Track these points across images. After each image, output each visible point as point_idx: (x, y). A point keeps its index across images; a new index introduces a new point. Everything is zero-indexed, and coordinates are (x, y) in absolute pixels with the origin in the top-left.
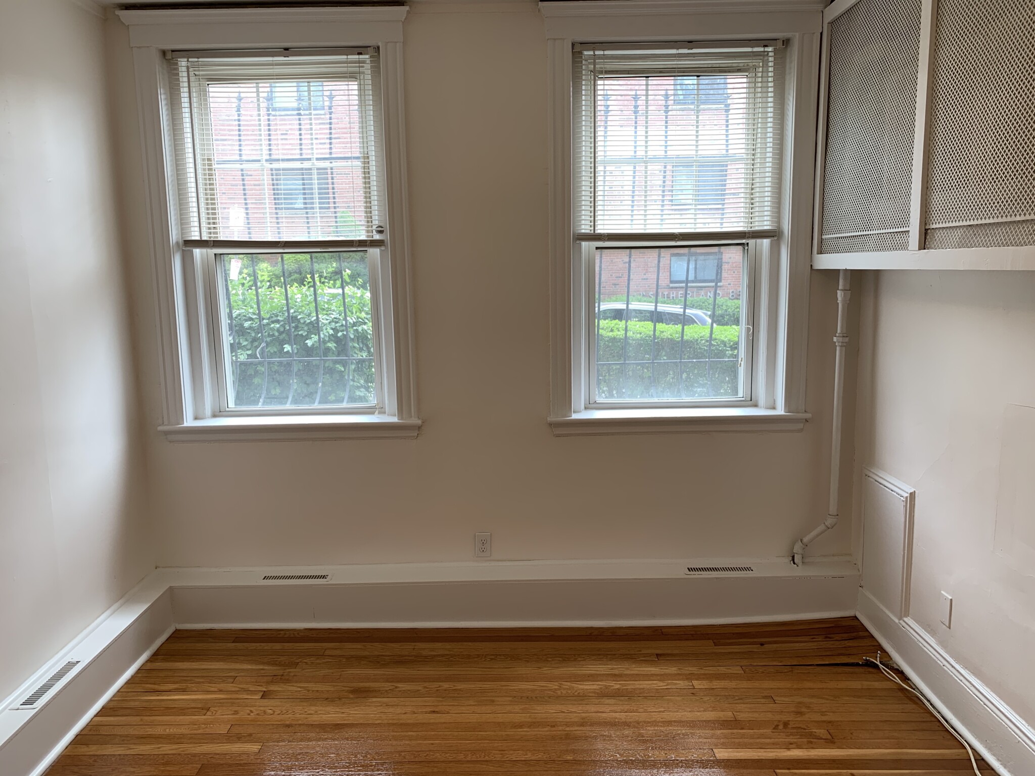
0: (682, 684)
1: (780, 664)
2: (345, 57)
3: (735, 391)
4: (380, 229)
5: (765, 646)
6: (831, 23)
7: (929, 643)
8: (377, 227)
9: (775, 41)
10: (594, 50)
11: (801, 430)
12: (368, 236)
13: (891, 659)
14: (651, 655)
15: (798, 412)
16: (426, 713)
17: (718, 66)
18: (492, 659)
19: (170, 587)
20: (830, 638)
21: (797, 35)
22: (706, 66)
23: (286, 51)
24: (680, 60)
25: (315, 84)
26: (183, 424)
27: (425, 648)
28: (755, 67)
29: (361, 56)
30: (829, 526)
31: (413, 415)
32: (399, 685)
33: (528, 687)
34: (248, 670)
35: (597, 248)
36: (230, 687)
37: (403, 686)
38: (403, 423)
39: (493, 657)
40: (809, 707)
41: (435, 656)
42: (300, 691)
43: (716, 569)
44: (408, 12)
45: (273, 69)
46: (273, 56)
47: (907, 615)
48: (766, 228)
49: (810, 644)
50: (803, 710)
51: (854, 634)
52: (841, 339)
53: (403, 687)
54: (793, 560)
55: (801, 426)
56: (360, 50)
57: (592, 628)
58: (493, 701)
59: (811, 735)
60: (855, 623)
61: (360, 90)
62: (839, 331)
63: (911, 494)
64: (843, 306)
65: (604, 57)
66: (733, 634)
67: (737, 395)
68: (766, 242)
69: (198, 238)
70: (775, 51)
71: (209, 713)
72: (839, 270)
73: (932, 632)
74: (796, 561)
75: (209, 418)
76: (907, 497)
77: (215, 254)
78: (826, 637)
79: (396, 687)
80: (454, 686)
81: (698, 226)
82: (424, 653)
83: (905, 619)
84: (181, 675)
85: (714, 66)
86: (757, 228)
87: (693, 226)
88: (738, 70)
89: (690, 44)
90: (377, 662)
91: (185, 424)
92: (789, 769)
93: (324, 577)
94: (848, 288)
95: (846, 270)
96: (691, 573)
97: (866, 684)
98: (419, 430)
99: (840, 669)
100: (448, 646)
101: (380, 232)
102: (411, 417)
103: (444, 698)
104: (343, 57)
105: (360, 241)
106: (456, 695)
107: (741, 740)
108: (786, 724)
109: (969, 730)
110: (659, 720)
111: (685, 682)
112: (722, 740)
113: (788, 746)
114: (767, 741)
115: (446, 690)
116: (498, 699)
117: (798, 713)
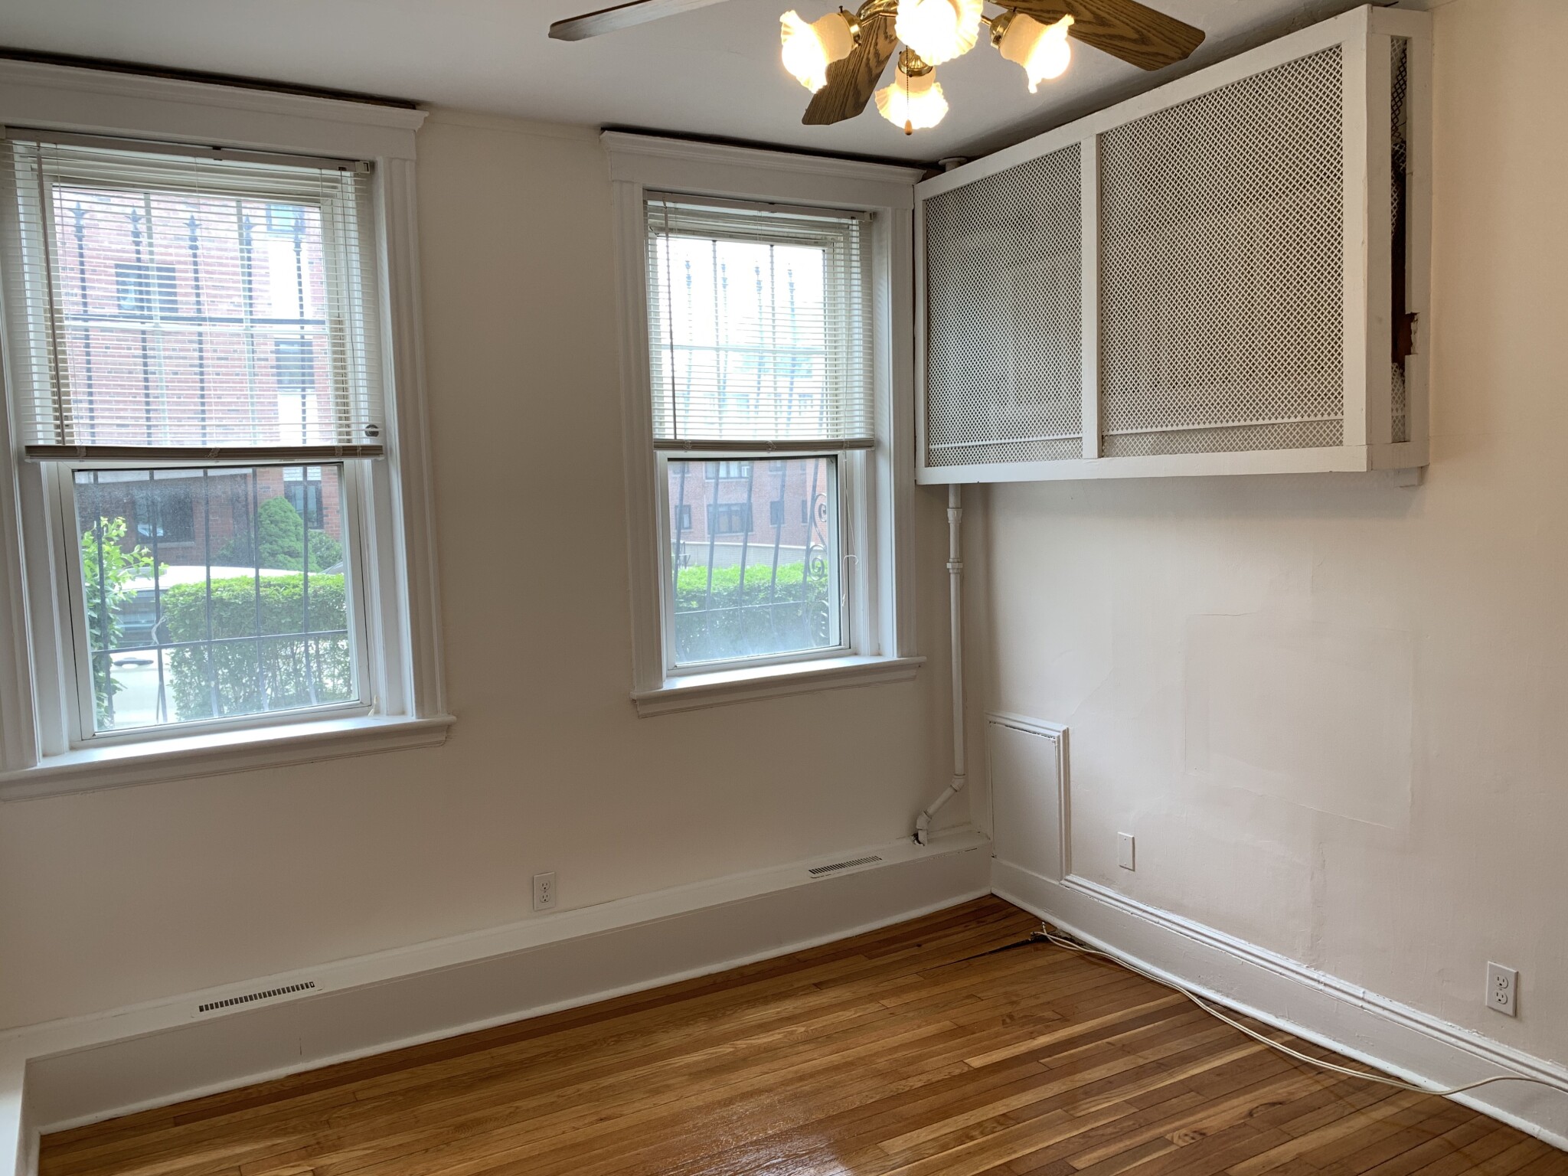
0: (873, 1007)
1: (953, 961)
2: (317, 171)
3: (826, 640)
4: (374, 430)
5: (923, 946)
6: (927, 202)
7: (1108, 895)
8: (368, 427)
9: (862, 214)
10: (664, 200)
11: (914, 678)
12: (340, 441)
13: (1056, 929)
14: (808, 986)
15: (911, 656)
16: (592, 1124)
17: (794, 235)
18: (616, 1041)
19: (27, 1060)
20: (983, 922)
21: (889, 209)
22: (781, 234)
23: (217, 150)
24: (755, 224)
26: (35, 766)
27: (511, 1052)
28: (833, 242)
29: (343, 174)
30: (957, 788)
32: (518, 1104)
33: (695, 1059)
34: (249, 1153)
35: (670, 459)
37: (524, 1104)
38: (423, 722)
39: (615, 1039)
40: (1017, 995)
41: (533, 1058)
42: (371, 1154)
43: (841, 866)
44: (426, 121)
45: (198, 176)
46: (195, 157)
47: (1068, 873)
48: (858, 436)
49: (967, 933)
50: (1015, 999)
51: (1004, 912)
53: (527, 1105)
54: (917, 839)
55: (912, 673)
56: (343, 164)
57: (709, 976)
58: (668, 1086)
59: (1042, 1020)
60: (997, 901)
61: (323, 220)
62: (952, 555)
63: (1064, 732)
64: (956, 526)
65: (677, 211)
66: (879, 942)
67: (829, 643)
68: (859, 454)
70: (860, 225)
72: (949, 485)
73: (1108, 881)
74: (920, 839)
75: (65, 751)
76: (1059, 737)
77: (72, 470)
78: (979, 922)
79: (517, 1108)
80: (598, 1084)
81: (780, 432)
82: (512, 1059)
83: (1068, 878)
85: (790, 235)
86: (843, 435)
87: (773, 433)
88: (816, 242)
89: (772, 205)
91: (39, 766)
92: (1050, 1056)
93: (307, 986)
94: (959, 506)
95: (956, 485)
96: (817, 875)
98: (447, 732)
99: (1014, 952)
101: (374, 434)
102: (437, 712)
103: (598, 1101)
104: (314, 172)
105: (343, 447)
106: (611, 1093)
107: (983, 1044)
108: (1011, 1017)
109: (1175, 973)
110: (881, 1049)
111: (873, 1004)
112: (965, 1050)
113: (1032, 1036)
114: (1007, 1037)
115: (591, 1092)
116: (671, 1082)
117: (1013, 1003)
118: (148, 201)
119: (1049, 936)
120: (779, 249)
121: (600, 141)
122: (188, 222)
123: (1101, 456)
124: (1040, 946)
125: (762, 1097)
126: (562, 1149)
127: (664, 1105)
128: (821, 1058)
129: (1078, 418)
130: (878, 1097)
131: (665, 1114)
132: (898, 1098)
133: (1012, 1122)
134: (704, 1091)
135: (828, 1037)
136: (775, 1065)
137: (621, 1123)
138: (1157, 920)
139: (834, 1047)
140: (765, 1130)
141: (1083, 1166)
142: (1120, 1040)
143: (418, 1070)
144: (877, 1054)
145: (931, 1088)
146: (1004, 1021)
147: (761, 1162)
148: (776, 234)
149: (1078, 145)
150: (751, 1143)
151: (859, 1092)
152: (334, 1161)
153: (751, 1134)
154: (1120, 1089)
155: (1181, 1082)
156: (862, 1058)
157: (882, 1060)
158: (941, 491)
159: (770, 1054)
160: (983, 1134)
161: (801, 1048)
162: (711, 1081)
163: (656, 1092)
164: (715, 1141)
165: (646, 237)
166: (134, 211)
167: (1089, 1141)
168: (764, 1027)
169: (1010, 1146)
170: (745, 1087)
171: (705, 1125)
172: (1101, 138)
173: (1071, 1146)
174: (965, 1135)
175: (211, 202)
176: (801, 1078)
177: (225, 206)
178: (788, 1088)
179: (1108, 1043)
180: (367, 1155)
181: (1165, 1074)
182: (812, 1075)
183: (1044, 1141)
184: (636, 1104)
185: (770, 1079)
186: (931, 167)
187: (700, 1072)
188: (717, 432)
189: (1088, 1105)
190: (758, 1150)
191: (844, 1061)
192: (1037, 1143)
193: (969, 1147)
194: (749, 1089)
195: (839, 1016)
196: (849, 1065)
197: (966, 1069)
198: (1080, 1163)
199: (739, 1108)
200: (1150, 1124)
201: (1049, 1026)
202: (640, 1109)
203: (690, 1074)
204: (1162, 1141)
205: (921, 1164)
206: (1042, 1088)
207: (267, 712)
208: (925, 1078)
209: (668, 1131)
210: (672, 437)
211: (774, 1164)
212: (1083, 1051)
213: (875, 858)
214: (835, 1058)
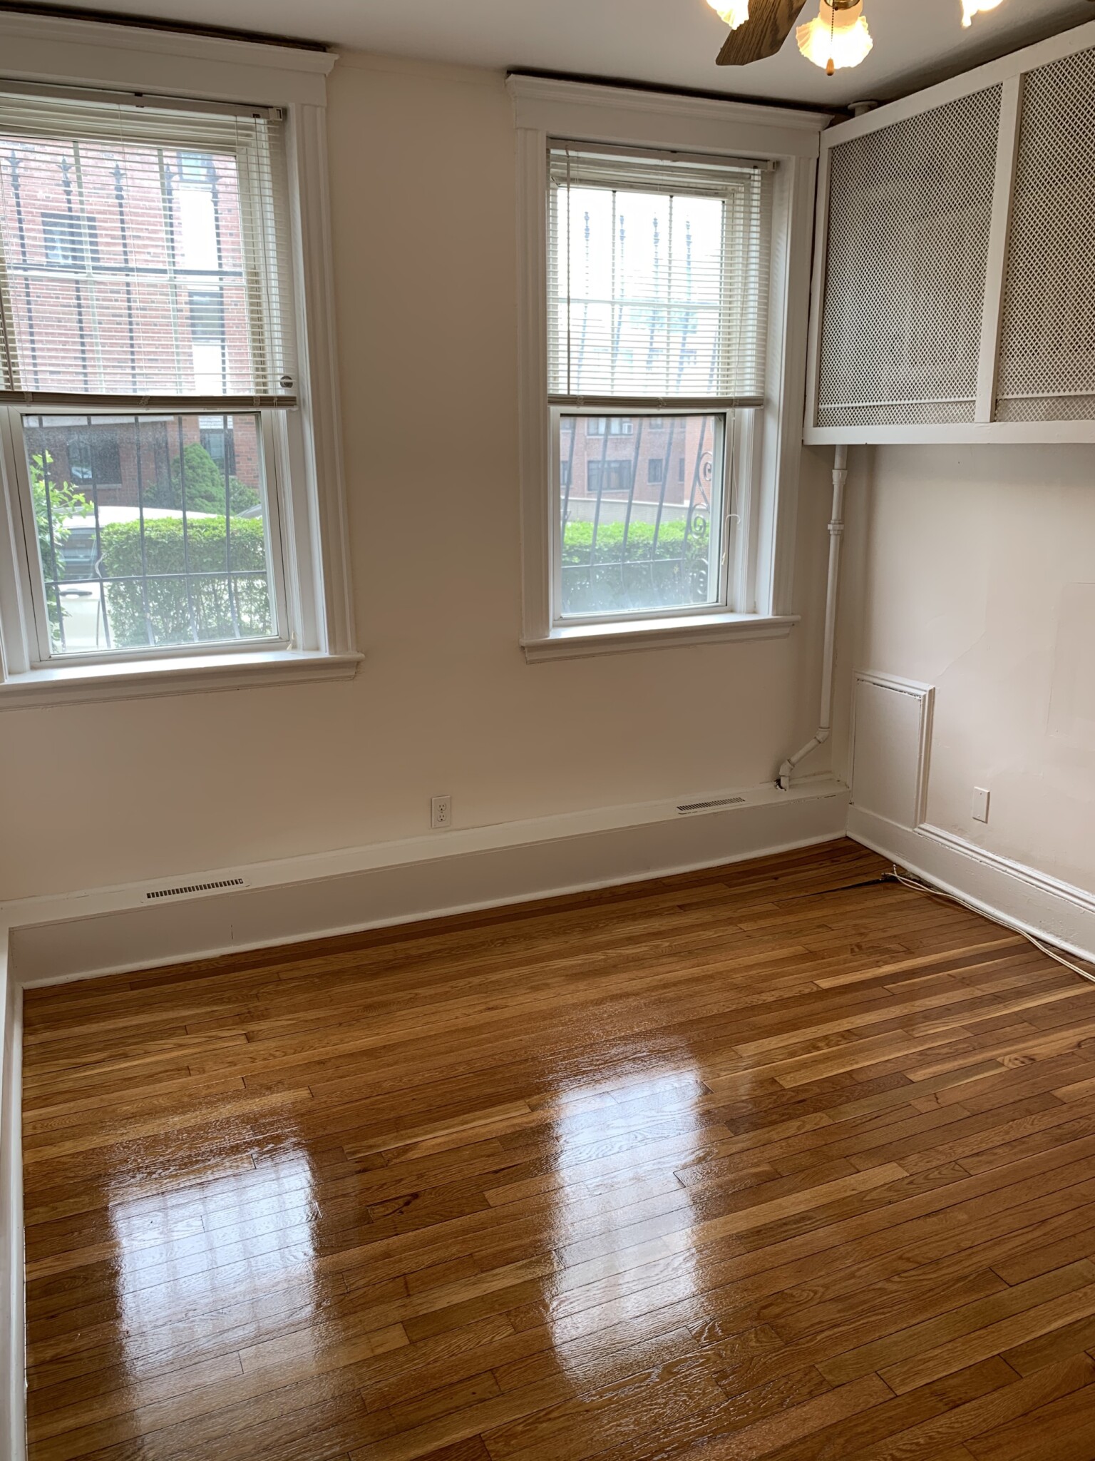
0: (731, 929)
1: (807, 894)
2: (233, 118)
3: (704, 598)
4: (289, 381)
5: (780, 879)
6: (832, 149)
7: (959, 844)
8: (283, 378)
9: (765, 163)
10: (567, 149)
11: (787, 635)
12: (257, 391)
13: (906, 870)
14: (672, 908)
15: (786, 615)
16: (481, 1012)
17: (694, 185)
18: (502, 943)
19: (10, 929)
20: (837, 861)
21: (793, 158)
22: (682, 184)
23: (140, 96)
24: (657, 174)
27: (408, 948)
28: (734, 193)
29: (259, 120)
30: (821, 740)
31: (350, 644)
32: (417, 991)
35: (562, 415)
36: (189, 1039)
37: (422, 991)
38: (336, 658)
39: (501, 941)
40: (866, 928)
41: (429, 953)
43: (707, 805)
45: (121, 123)
46: (118, 103)
47: (923, 821)
48: (747, 394)
49: (822, 870)
50: (863, 931)
51: (857, 854)
52: (838, 527)
53: (425, 992)
54: (779, 784)
55: (787, 630)
56: (257, 110)
57: (584, 893)
58: (547, 985)
59: (888, 951)
60: (849, 843)
61: (239, 170)
62: (834, 517)
63: (930, 691)
64: (840, 487)
65: (579, 160)
66: (739, 873)
67: (705, 600)
68: (748, 413)
70: (762, 175)
72: (835, 445)
73: (961, 832)
74: (782, 784)
76: (925, 696)
77: (21, 414)
78: (833, 861)
79: (416, 994)
80: (487, 979)
81: (671, 389)
82: (413, 952)
83: (922, 826)
84: (99, 1040)
85: (691, 185)
86: (733, 393)
88: (716, 193)
89: (674, 153)
92: (894, 983)
93: (238, 881)
94: (845, 467)
95: (843, 446)
96: (684, 812)
98: (357, 668)
99: (866, 889)
100: (434, 940)
101: (288, 385)
102: (347, 650)
103: (486, 993)
104: (229, 119)
105: (261, 397)
106: (498, 987)
107: (831, 968)
108: (859, 946)
109: (1017, 918)
110: (737, 966)
111: (731, 927)
112: (814, 973)
113: (877, 964)
114: (855, 963)
115: (480, 985)
116: (549, 981)
117: (861, 934)
118: (76, 149)
119: (899, 878)
120: (679, 200)
121: (506, 85)
122: (113, 171)
123: (992, 420)
124: (889, 885)
125: (631, 1000)
126: (455, 1031)
127: (542, 1001)
128: (683, 971)
129: (972, 382)
130: (734, 1007)
131: (545, 1008)
132: (752, 1009)
133: (857, 1037)
134: (578, 991)
135: (690, 952)
136: (641, 973)
137: (507, 1013)
138: (1004, 868)
139: (695, 961)
140: (631, 1028)
141: (920, 1079)
142: (960, 973)
143: (331, 958)
144: (734, 970)
145: (783, 1003)
146: (852, 949)
147: (628, 1054)
148: (677, 184)
149: (999, 86)
150: (620, 1038)
151: (716, 1002)
152: (263, 1028)
153: (619, 1030)
154: (957, 1016)
155: (1016, 1013)
156: (721, 973)
157: (738, 976)
158: (828, 451)
159: (637, 963)
160: (828, 1045)
161: (665, 960)
162: (585, 983)
163: (535, 989)
164: (587, 1034)
165: (548, 188)
166: (64, 160)
167: (925, 1059)
168: (632, 940)
169: (852, 1057)
170: (615, 990)
171: (578, 1020)
172: (1025, 77)
173: (909, 1062)
174: (812, 1045)
175: (135, 151)
176: (665, 986)
177: (148, 154)
178: (653, 994)
179: (949, 975)
180: (291, 1024)
181: (1001, 1005)
182: (675, 984)
183: (884, 1056)
184: (519, 998)
185: (636, 985)
186: (840, 112)
187: (575, 974)
188: (609, 388)
189: (928, 1028)
190: (625, 1045)
191: (703, 974)
192: (877, 1057)
193: (816, 1056)
194: (619, 992)
195: (699, 935)
196: (709, 978)
197: (815, 989)
198: (917, 1076)
199: (609, 1007)
200: (983, 1047)
201: (893, 957)
202: (523, 1002)
203: (567, 976)
204: (993, 1063)
205: (771, 1067)
206: (885, 1011)
207: (197, 642)
208: (776, 994)
209: (547, 1022)
210: (566, 393)
211: (639, 1058)
212: (925, 981)
213: (739, 800)
214: (696, 971)
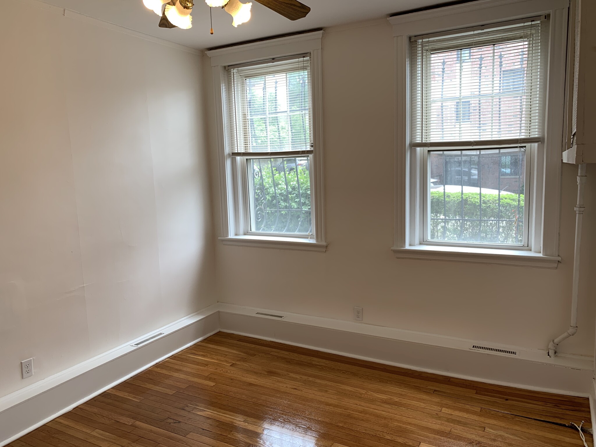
0: (435, 407)
1: (509, 413)
2: (298, 59)
5: (508, 401)
8: (312, 144)
9: (540, 17)
10: (422, 39)
11: (555, 268)
15: (553, 256)
16: (292, 388)
17: (506, 37)
18: (343, 373)
19: (219, 311)
20: (558, 406)
21: (551, 11)
23: (273, 60)
24: (480, 37)
25: (289, 74)
26: (228, 237)
27: (316, 361)
28: (532, 34)
29: (304, 58)
30: (570, 334)
31: (323, 240)
32: (290, 374)
33: (349, 389)
34: (234, 353)
35: (428, 151)
36: (223, 359)
38: (317, 244)
39: (345, 372)
41: (317, 365)
42: (247, 366)
43: (491, 349)
44: (323, 34)
46: (268, 63)
49: (540, 407)
50: (499, 439)
51: (577, 408)
52: (579, 209)
53: (291, 375)
54: (548, 352)
55: (554, 265)
56: (304, 55)
58: (327, 391)
62: (578, 203)
64: (581, 186)
66: (493, 390)
68: (536, 146)
69: (236, 152)
70: (541, 23)
71: (206, 367)
75: (241, 235)
77: (247, 159)
78: (555, 406)
79: (288, 374)
80: (315, 380)
82: (314, 363)
84: (209, 350)
85: (504, 37)
89: (483, 27)
90: (289, 361)
91: (229, 237)
93: (281, 317)
96: (474, 348)
97: (559, 437)
98: (326, 248)
99: (544, 424)
100: (327, 362)
101: (312, 146)
103: (305, 384)
106: (312, 384)
110: (404, 421)
116: (330, 391)
119: (580, 429)
124: (573, 431)
126: (274, 390)
127: (314, 395)
131: (310, 397)
134: (331, 398)
137: (297, 392)
143: (291, 353)
151: (366, 427)
152: (240, 364)
156: (392, 419)
157: (396, 424)
163: (321, 391)
184: (310, 390)
203: (338, 392)
208: (394, 438)
210: (421, 142)
213: (513, 353)
